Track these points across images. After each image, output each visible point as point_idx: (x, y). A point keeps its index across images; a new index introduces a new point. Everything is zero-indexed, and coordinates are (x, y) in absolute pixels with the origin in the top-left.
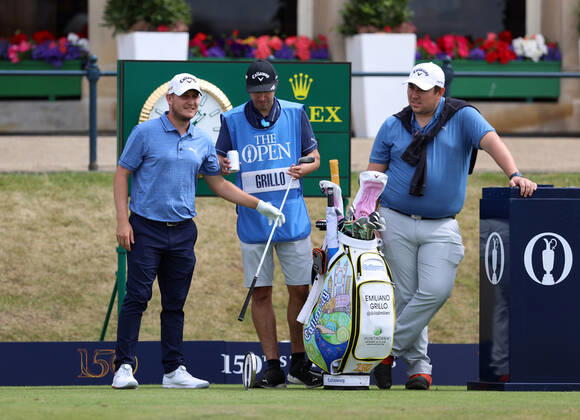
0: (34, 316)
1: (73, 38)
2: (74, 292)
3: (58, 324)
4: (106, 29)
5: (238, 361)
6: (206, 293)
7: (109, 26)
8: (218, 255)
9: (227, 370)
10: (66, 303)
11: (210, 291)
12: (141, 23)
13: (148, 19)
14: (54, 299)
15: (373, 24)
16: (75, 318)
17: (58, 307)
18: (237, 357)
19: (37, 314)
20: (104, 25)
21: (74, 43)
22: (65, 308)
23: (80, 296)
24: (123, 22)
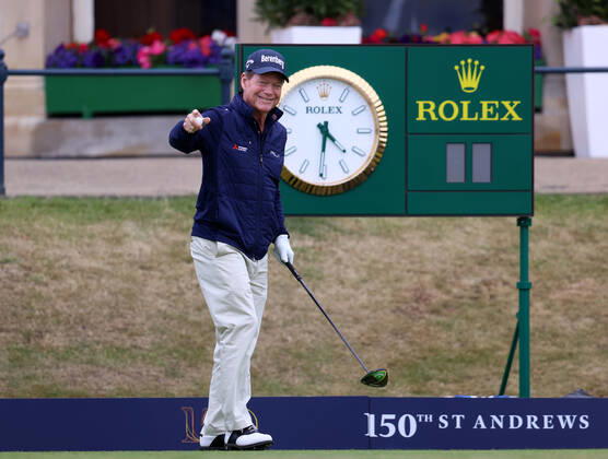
0: (145, 373)
1: (218, 36)
2: (195, 343)
3: (173, 382)
4: (259, 24)
5: (386, 421)
6: (363, 344)
7: (262, 20)
8: (379, 298)
9: (372, 433)
10: (185, 357)
11: (367, 342)
12: (301, 16)
13: (309, 11)
14: (170, 353)
15: (596, 13)
16: (195, 375)
17: (174, 361)
18: (384, 417)
19: (148, 371)
20: (257, 20)
21: (220, 43)
22: (183, 363)
23: (203, 348)
24: (279, 15)
